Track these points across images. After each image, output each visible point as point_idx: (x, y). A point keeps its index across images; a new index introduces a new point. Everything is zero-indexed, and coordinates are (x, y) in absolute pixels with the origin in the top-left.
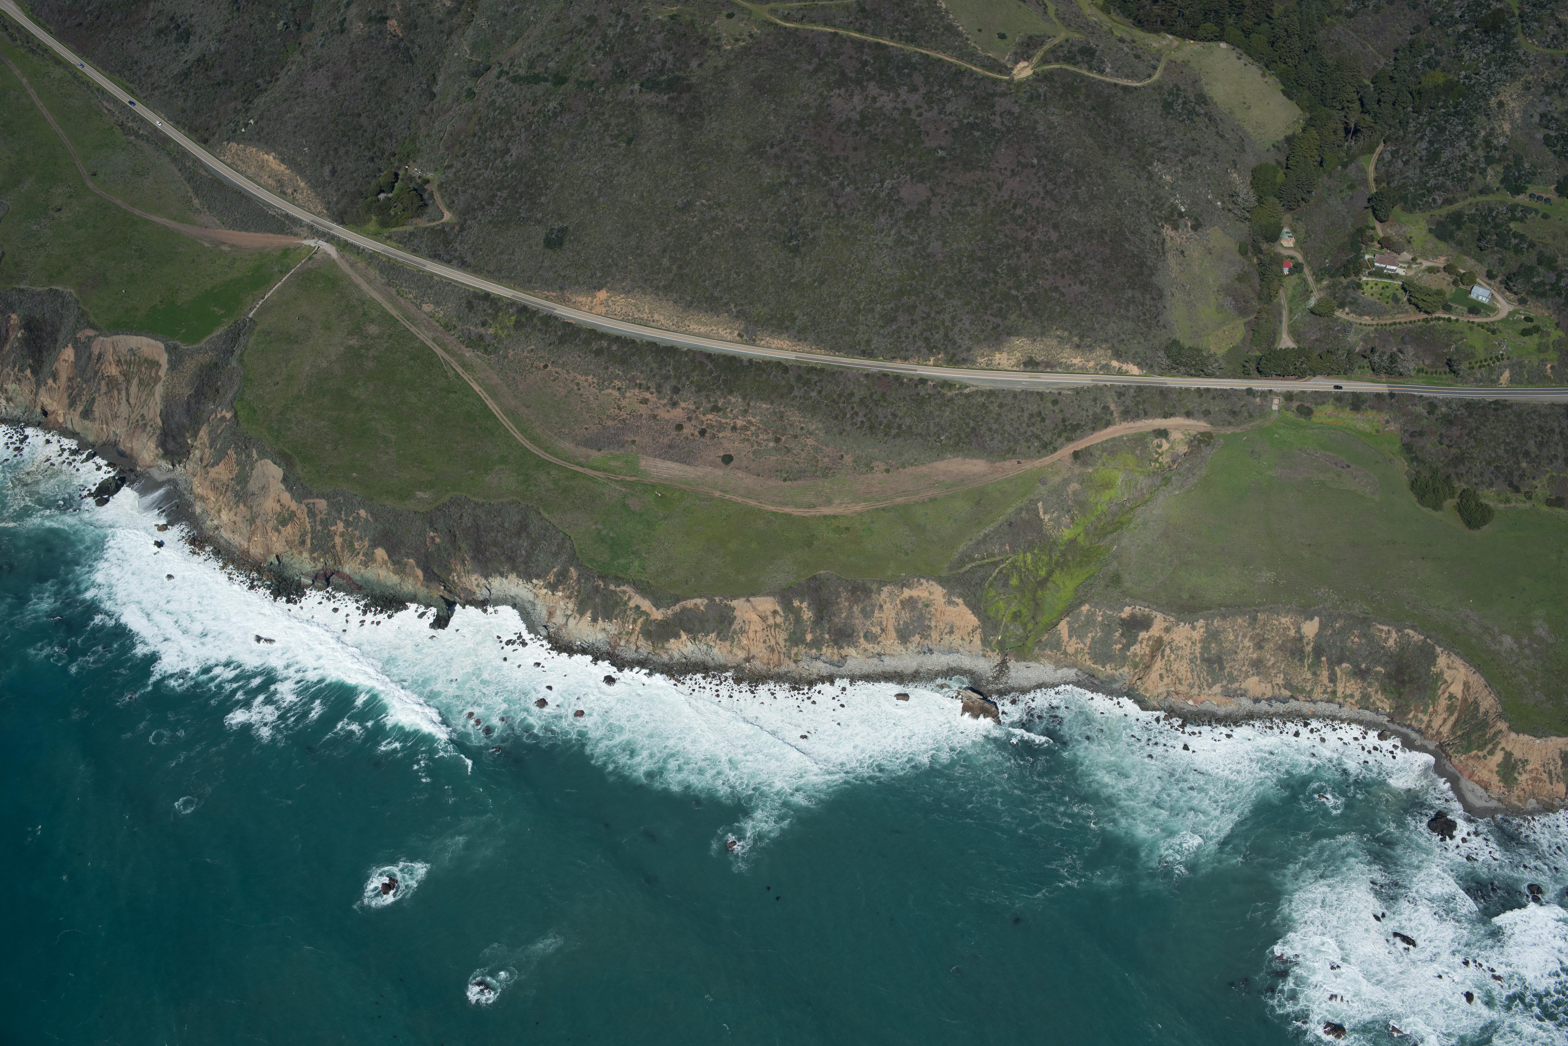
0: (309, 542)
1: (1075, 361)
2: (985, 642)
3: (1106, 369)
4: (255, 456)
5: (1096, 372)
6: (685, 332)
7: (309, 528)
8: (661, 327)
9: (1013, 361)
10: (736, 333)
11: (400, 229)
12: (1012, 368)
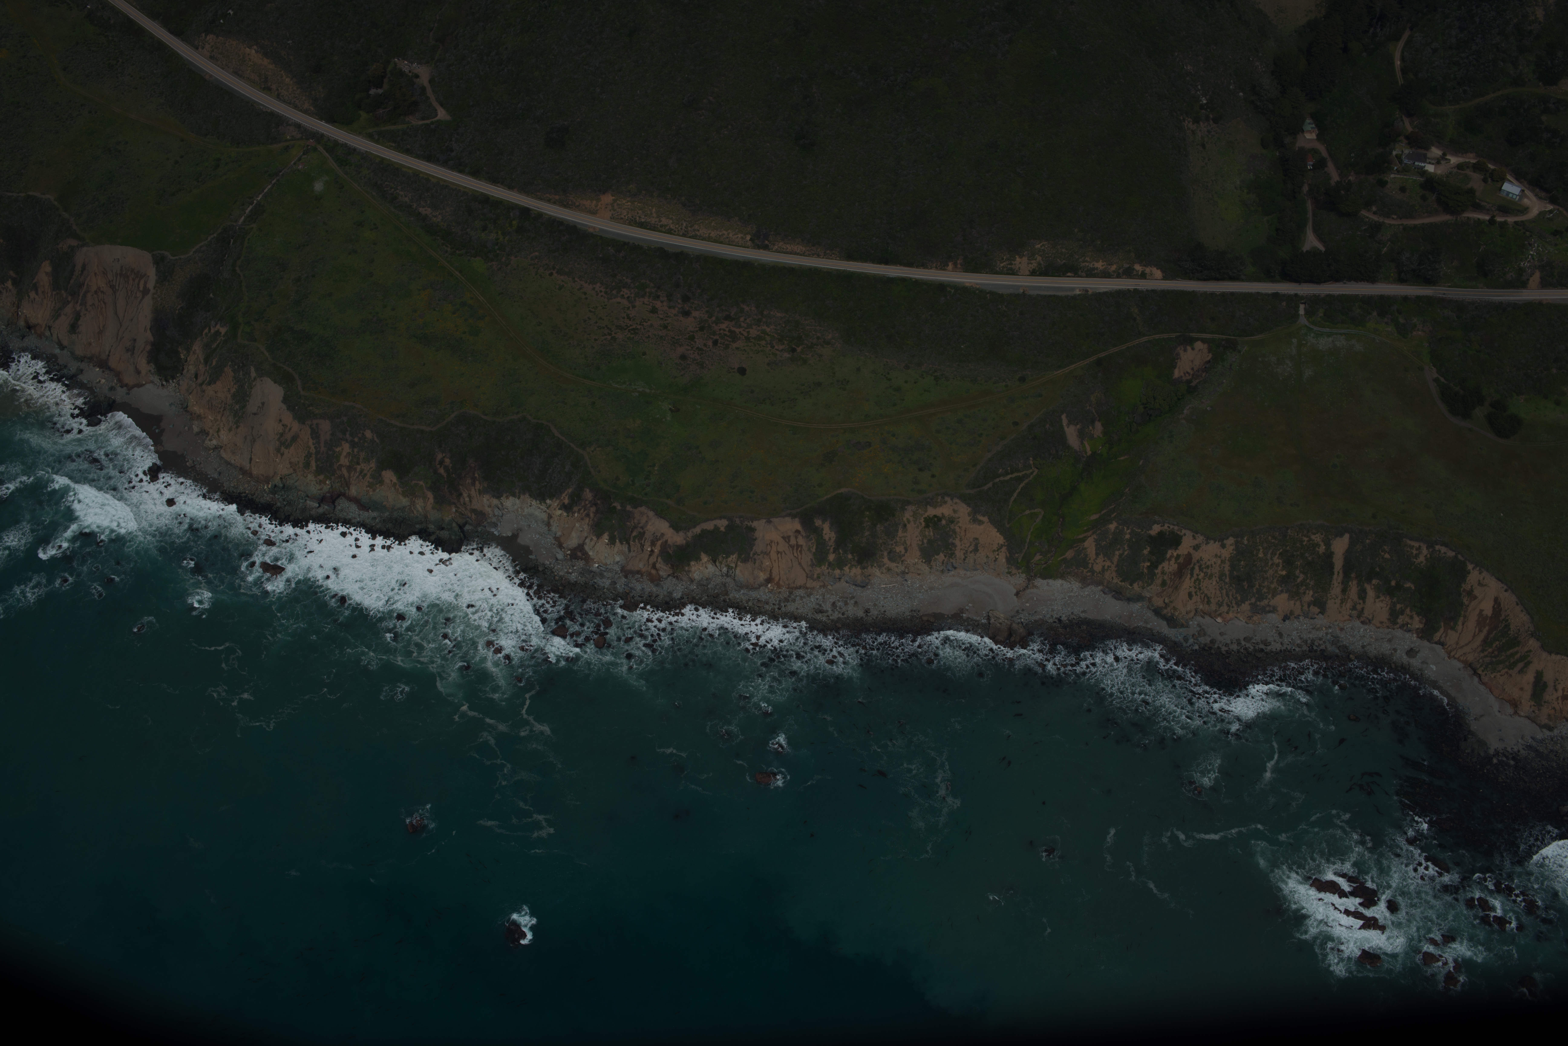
0: (313, 464)
1: (1097, 265)
2: (1010, 560)
3: (1129, 273)
4: (253, 374)
5: (1118, 276)
6: (694, 237)
7: (313, 450)
8: (670, 232)
9: (1034, 265)
10: (748, 237)
11: (393, 127)
12: (1033, 273)
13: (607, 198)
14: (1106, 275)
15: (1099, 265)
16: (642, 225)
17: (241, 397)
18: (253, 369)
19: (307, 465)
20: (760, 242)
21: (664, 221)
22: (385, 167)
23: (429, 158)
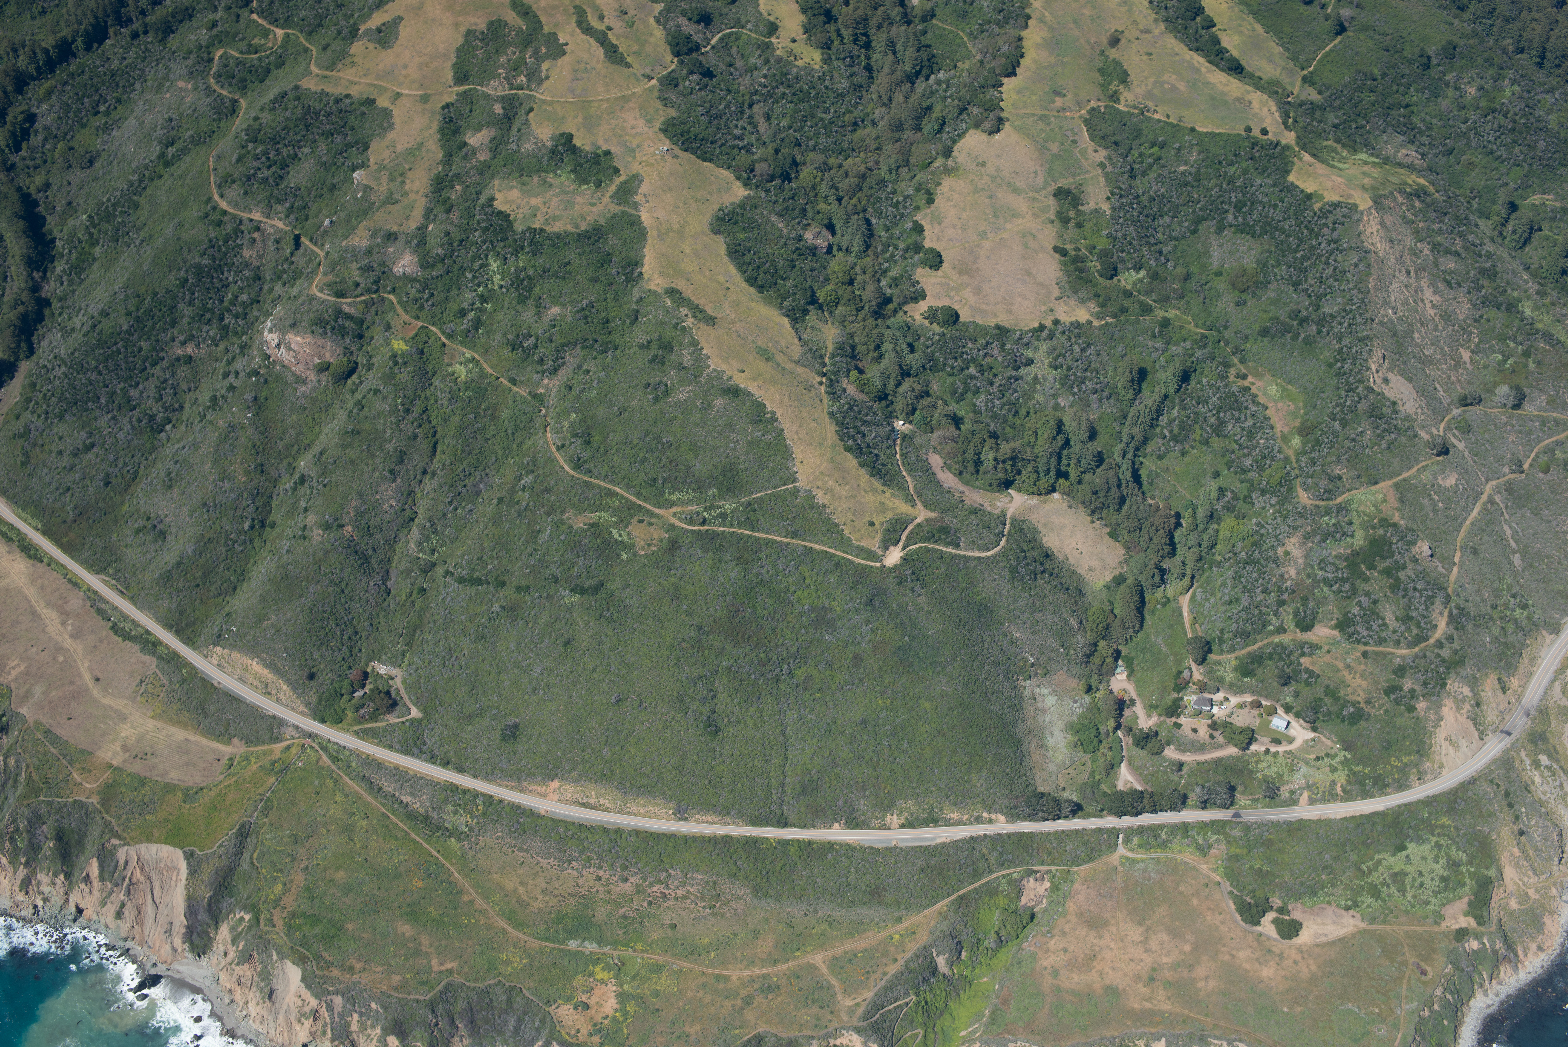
0: (329, 1031)
1: (952, 816)
3: (979, 820)
4: (275, 957)
5: (971, 824)
6: (628, 813)
7: (328, 1020)
8: (607, 810)
9: (902, 821)
10: (671, 812)
11: (374, 725)
12: (902, 826)
13: (556, 784)
14: (961, 823)
15: (955, 816)
16: (584, 805)
17: (266, 976)
18: (274, 953)
19: (324, 1033)
20: (681, 814)
21: (602, 801)
22: (370, 762)
23: (407, 752)
